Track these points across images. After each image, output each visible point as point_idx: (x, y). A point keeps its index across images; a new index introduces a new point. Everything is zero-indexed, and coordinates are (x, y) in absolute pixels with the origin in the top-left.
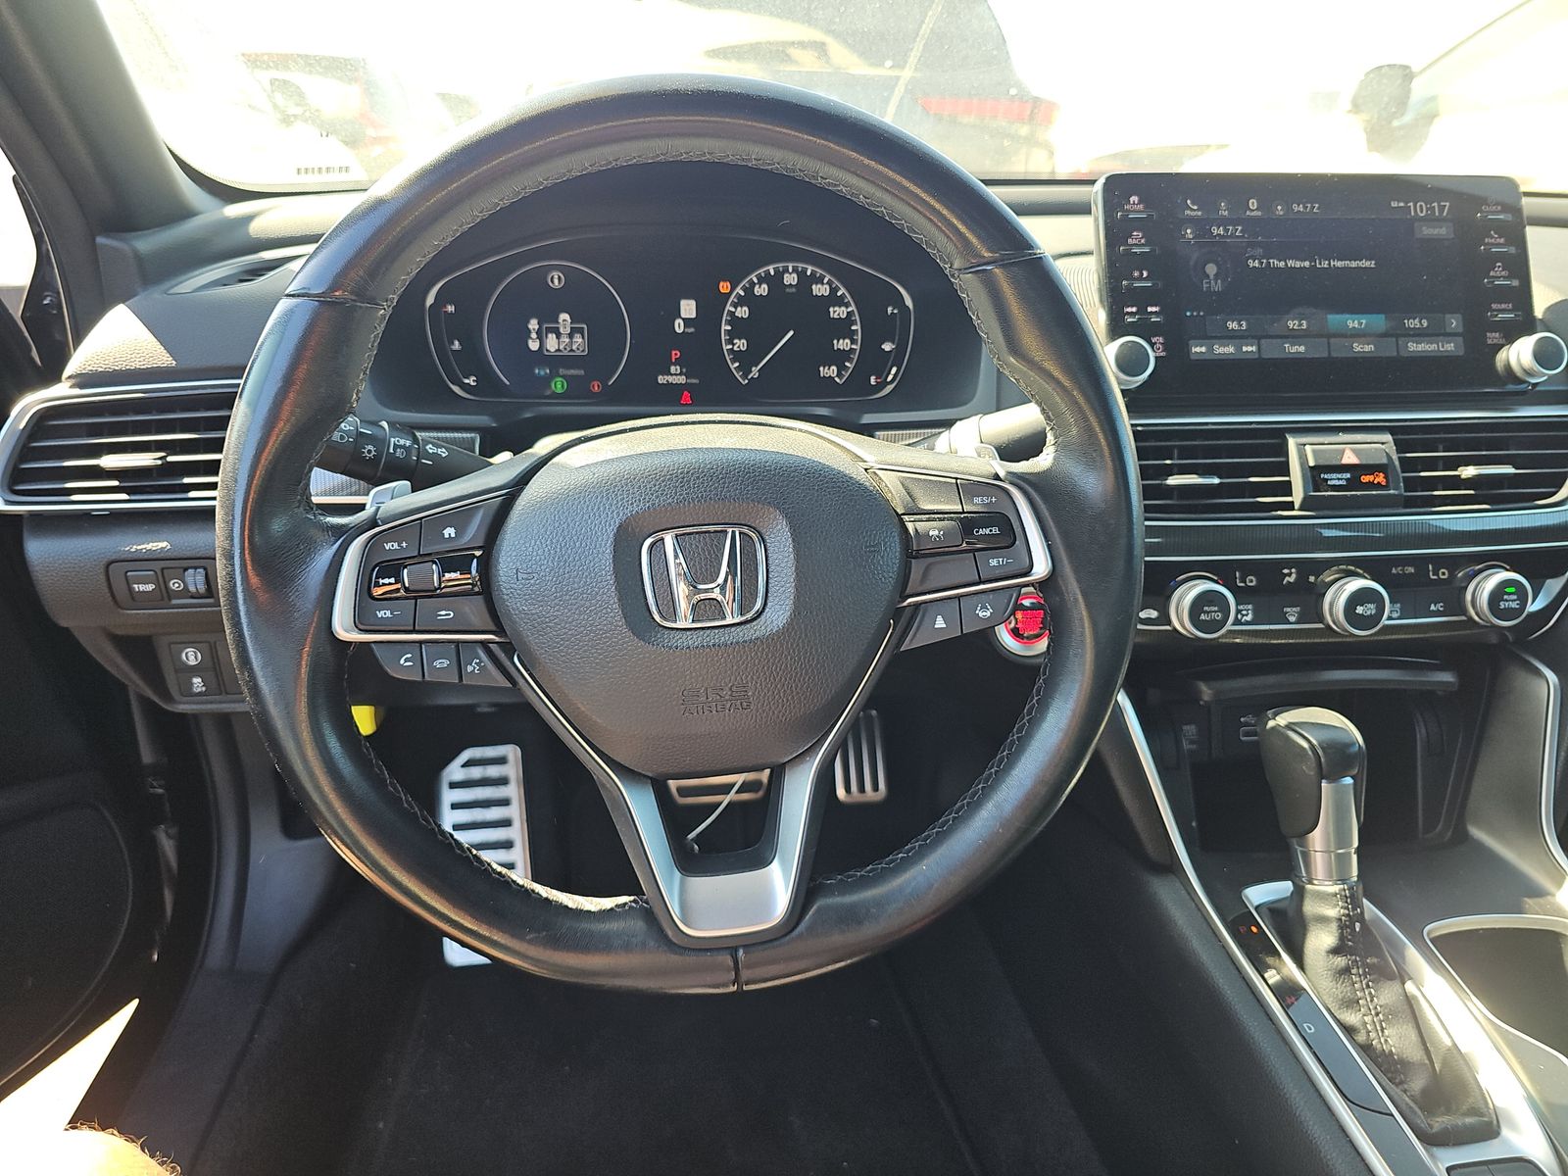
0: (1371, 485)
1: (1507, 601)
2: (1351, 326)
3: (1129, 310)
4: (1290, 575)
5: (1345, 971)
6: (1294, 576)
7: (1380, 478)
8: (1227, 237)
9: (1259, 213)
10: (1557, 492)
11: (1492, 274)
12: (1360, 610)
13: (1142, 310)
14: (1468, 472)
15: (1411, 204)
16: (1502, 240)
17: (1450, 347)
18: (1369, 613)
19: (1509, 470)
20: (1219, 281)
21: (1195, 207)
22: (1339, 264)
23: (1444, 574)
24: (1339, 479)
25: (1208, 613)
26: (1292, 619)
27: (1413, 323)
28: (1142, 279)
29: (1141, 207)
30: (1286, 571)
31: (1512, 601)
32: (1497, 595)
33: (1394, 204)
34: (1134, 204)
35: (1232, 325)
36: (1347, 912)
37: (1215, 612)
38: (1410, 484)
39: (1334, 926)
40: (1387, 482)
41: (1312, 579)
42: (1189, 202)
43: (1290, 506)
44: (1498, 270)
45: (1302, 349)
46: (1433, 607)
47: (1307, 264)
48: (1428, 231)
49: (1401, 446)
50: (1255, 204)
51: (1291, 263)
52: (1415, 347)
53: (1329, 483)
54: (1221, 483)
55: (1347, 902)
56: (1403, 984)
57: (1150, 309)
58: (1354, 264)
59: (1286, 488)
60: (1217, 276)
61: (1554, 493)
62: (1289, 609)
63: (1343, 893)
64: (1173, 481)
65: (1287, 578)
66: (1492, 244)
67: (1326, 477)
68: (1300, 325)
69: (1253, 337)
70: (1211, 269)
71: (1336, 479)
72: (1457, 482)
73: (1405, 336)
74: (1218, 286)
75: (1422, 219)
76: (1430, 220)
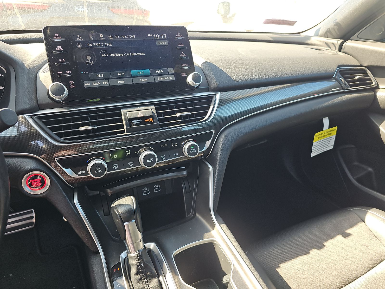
0: (148, 122)
1: (192, 150)
2: (139, 73)
3: (59, 73)
4: (128, 152)
5: (141, 279)
6: (130, 153)
7: (151, 120)
8: (93, 47)
9: (104, 39)
10: (205, 117)
11: (181, 55)
12: (148, 161)
13: (64, 72)
14: (178, 115)
15: (154, 35)
16: (183, 45)
17: (170, 78)
18: (151, 161)
19: (189, 113)
20: (92, 61)
21: (81, 37)
22: (133, 54)
23: (176, 145)
24: (138, 122)
25: (97, 170)
26: (131, 166)
27: (159, 71)
28: (62, 62)
29: (60, 37)
30: (127, 151)
31: (194, 150)
32: (189, 149)
33: (149, 35)
34: (57, 36)
35: (98, 76)
36: (138, 261)
37: (100, 169)
38: (160, 120)
39: (135, 266)
40: (154, 121)
41: (136, 153)
42: (78, 35)
43: (123, 132)
44: (183, 54)
45: (123, 82)
46: (175, 155)
47: (122, 55)
48: (160, 43)
49: (157, 109)
50: (102, 36)
51: (117, 55)
52: (160, 79)
53: (135, 123)
54: (98, 128)
55: (138, 258)
56: (159, 277)
57: (67, 72)
58: (138, 54)
59: (122, 126)
60: (91, 60)
61: (204, 118)
62: (130, 163)
63: (137, 256)
64: (81, 129)
65: (128, 154)
66: (180, 46)
67: (134, 121)
68: (122, 74)
69: (106, 79)
70: (89, 58)
71: (136, 122)
72: (175, 118)
73: (156, 75)
74: (92, 63)
75: (158, 40)
76: (160, 40)
